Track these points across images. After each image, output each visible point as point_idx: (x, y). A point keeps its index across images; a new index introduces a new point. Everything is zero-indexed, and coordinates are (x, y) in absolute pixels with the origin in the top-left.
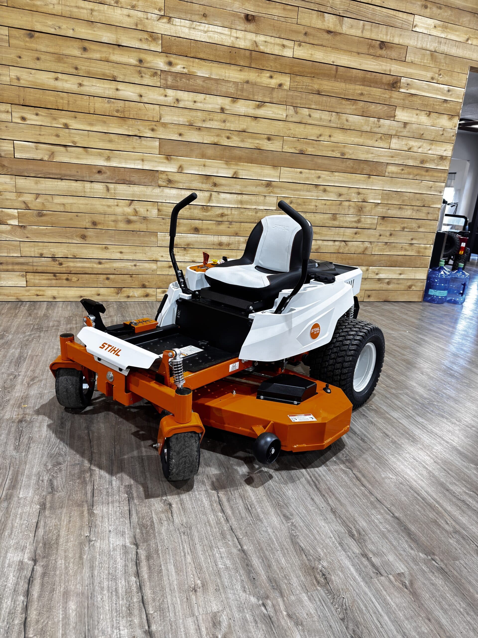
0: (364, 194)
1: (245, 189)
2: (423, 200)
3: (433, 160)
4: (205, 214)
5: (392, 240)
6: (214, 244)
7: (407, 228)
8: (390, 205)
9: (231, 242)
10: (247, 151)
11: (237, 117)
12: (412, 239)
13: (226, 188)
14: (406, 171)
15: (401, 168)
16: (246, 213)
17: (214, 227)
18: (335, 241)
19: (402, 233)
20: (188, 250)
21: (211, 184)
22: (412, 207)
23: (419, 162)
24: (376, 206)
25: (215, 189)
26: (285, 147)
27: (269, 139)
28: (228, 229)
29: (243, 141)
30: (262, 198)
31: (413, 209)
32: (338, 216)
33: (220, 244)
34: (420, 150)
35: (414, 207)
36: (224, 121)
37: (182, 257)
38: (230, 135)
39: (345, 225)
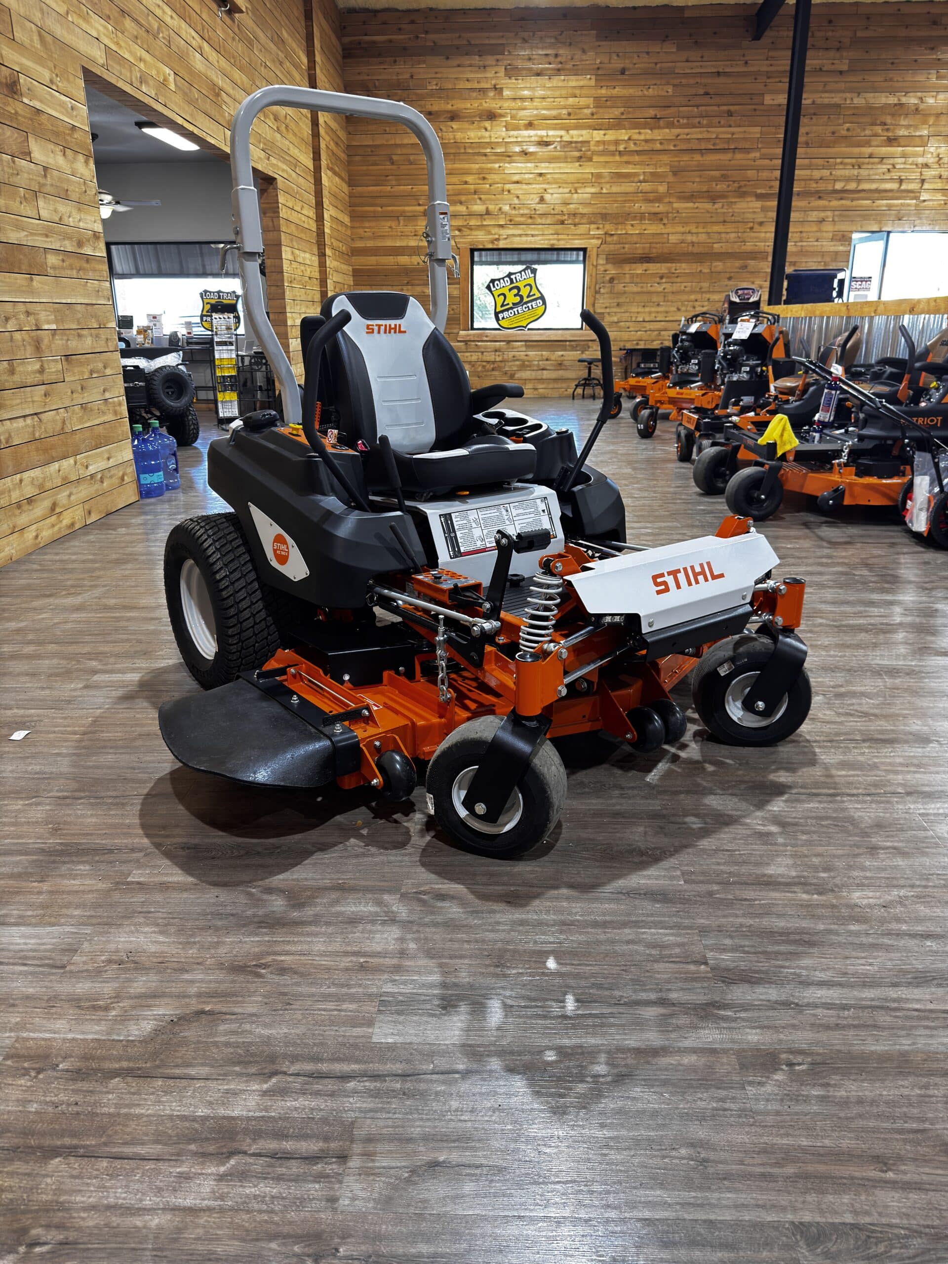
0: (34, 314)
2: (96, 317)
3: (89, 241)
5: (85, 397)
7: (94, 372)
8: (68, 332)
12: (104, 391)
14: (67, 264)
15: (61, 257)
18: (24, 416)
19: (92, 381)
22: (90, 331)
23: (75, 244)
24: (53, 335)
31: (92, 335)
32: (15, 363)
34: (71, 222)
39: (30, 380)
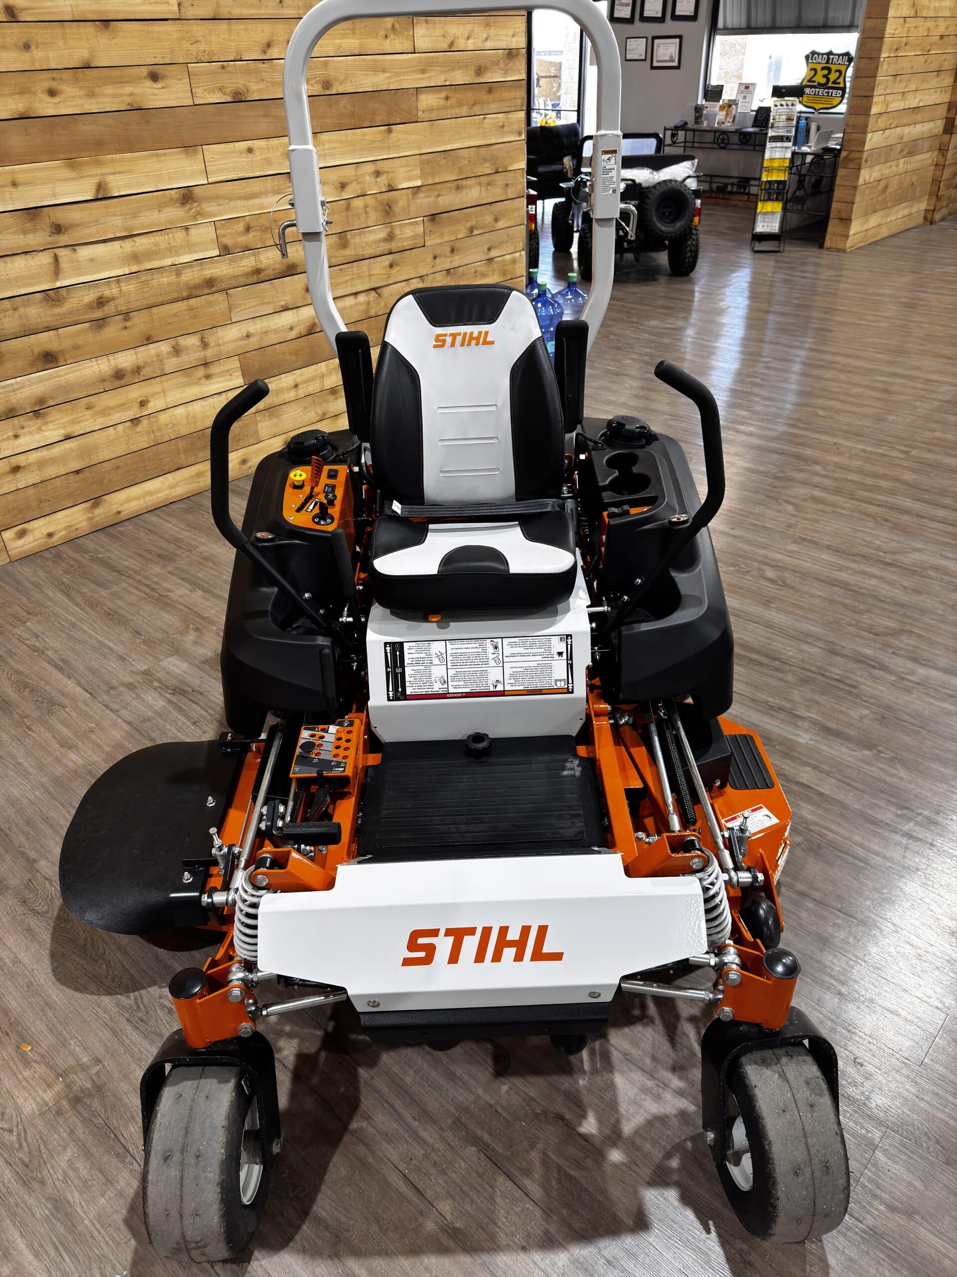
0: (388, 173)
1: (135, 222)
2: (494, 159)
3: (496, 63)
4: (57, 310)
5: (457, 260)
6: (104, 381)
7: (477, 228)
8: (440, 186)
9: (140, 362)
10: (110, 120)
11: (57, 29)
12: (489, 249)
13: (87, 231)
14: (452, 101)
15: (443, 95)
16: (154, 283)
17: (90, 338)
18: (356, 294)
19: (470, 241)
20: (45, 415)
21: (48, 230)
22: (478, 180)
23: (473, 73)
24: (414, 194)
25: (64, 239)
26: (199, 91)
27: (154, 77)
28: (126, 332)
29: (91, 94)
30: (180, 235)
31: (480, 184)
32: (349, 235)
33: (119, 374)
34: (470, 45)
35: (483, 179)
36: (27, 47)
37: (37, 437)
38: (55, 85)
39: (369, 252)
